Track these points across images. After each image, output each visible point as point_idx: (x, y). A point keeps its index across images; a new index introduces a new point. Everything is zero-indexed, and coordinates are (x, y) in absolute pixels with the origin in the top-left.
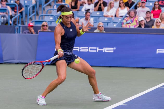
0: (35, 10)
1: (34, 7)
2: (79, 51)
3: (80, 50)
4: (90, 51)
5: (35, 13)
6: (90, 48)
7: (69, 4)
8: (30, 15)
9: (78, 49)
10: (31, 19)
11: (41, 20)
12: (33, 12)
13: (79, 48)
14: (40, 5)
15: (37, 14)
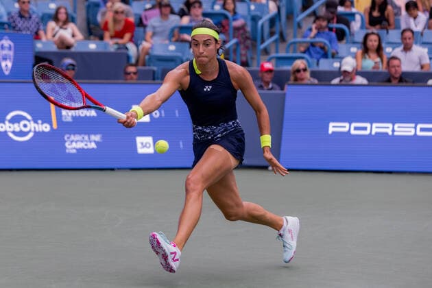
0: (277, 28)
1: (272, 21)
2: (390, 133)
3: (393, 131)
4: (419, 133)
5: (276, 37)
6: (419, 126)
7: (365, 13)
8: (263, 41)
9: (388, 128)
10: (266, 52)
11: (290, 55)
12: (272, 34)
13: (390, 125)
14: (290, 16)
15: (282, 38)
